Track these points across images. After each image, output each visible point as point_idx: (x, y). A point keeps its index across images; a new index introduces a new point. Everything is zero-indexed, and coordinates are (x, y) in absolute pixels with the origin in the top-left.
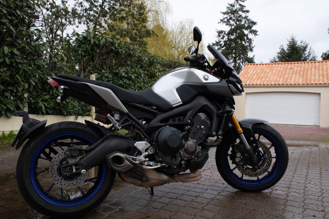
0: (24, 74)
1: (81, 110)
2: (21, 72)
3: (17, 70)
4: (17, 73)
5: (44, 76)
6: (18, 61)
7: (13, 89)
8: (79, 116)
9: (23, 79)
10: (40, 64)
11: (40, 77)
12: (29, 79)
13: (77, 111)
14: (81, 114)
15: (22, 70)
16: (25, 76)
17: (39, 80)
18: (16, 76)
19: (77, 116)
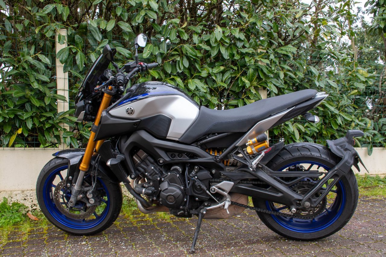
0: (257, 74)
1: (379, 135)
2: (251, 71)
3: (244, 69)
4: (244, 74)
5: (295, 74)
6: (244, 51)
7: (238, 103)
8: (374, 148)
9: (255, 83)
10: (287, 51)
11: (288, 77)
12: (266, 83)
13: (370, 138)
14: (380, 143)
15: (254, 67)
16: (259, 78)
17: (285, 83)
18: (241, 79)
19: (371, 148)
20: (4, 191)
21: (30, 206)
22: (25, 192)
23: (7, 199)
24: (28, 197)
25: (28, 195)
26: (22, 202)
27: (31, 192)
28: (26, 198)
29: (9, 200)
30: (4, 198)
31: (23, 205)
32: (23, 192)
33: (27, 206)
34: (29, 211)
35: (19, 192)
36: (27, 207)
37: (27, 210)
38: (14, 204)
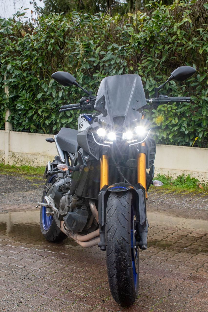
20: (189, 171)
21: (201, 181)
22: (199, 173)
23: (190, 175)
24: (201, 176)
25: (201, 175)
26: (196, 178)
27: (202, 173)
28: (199, 176)
29: (191, 176)
30: (189, 174)
31: (197, 180)
32: (198, 172)
33: (199, 180)
34: (200, 184)
35: (196, 172)
36: (200, 182)
37: (199, 183)
38: (193, 179)
